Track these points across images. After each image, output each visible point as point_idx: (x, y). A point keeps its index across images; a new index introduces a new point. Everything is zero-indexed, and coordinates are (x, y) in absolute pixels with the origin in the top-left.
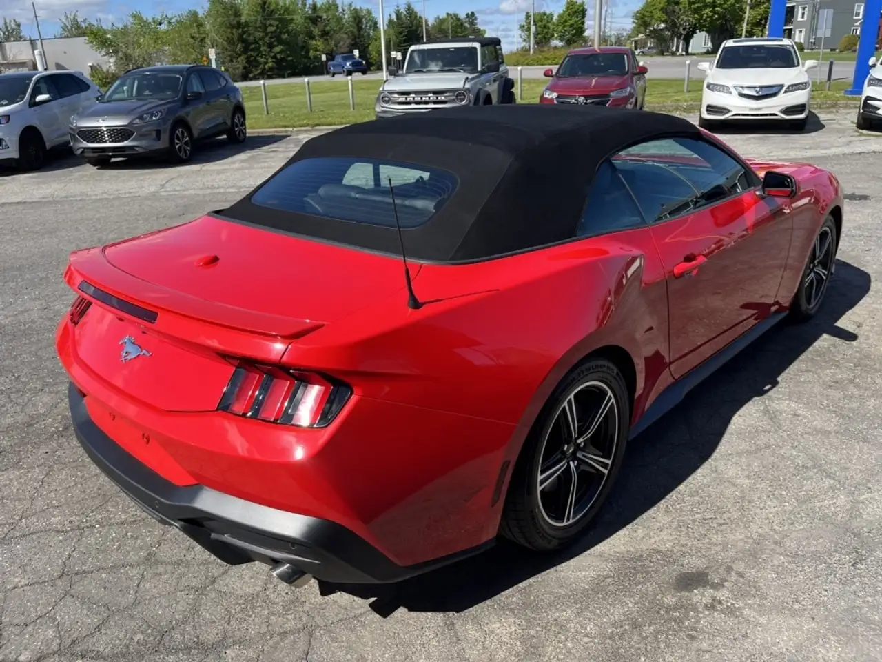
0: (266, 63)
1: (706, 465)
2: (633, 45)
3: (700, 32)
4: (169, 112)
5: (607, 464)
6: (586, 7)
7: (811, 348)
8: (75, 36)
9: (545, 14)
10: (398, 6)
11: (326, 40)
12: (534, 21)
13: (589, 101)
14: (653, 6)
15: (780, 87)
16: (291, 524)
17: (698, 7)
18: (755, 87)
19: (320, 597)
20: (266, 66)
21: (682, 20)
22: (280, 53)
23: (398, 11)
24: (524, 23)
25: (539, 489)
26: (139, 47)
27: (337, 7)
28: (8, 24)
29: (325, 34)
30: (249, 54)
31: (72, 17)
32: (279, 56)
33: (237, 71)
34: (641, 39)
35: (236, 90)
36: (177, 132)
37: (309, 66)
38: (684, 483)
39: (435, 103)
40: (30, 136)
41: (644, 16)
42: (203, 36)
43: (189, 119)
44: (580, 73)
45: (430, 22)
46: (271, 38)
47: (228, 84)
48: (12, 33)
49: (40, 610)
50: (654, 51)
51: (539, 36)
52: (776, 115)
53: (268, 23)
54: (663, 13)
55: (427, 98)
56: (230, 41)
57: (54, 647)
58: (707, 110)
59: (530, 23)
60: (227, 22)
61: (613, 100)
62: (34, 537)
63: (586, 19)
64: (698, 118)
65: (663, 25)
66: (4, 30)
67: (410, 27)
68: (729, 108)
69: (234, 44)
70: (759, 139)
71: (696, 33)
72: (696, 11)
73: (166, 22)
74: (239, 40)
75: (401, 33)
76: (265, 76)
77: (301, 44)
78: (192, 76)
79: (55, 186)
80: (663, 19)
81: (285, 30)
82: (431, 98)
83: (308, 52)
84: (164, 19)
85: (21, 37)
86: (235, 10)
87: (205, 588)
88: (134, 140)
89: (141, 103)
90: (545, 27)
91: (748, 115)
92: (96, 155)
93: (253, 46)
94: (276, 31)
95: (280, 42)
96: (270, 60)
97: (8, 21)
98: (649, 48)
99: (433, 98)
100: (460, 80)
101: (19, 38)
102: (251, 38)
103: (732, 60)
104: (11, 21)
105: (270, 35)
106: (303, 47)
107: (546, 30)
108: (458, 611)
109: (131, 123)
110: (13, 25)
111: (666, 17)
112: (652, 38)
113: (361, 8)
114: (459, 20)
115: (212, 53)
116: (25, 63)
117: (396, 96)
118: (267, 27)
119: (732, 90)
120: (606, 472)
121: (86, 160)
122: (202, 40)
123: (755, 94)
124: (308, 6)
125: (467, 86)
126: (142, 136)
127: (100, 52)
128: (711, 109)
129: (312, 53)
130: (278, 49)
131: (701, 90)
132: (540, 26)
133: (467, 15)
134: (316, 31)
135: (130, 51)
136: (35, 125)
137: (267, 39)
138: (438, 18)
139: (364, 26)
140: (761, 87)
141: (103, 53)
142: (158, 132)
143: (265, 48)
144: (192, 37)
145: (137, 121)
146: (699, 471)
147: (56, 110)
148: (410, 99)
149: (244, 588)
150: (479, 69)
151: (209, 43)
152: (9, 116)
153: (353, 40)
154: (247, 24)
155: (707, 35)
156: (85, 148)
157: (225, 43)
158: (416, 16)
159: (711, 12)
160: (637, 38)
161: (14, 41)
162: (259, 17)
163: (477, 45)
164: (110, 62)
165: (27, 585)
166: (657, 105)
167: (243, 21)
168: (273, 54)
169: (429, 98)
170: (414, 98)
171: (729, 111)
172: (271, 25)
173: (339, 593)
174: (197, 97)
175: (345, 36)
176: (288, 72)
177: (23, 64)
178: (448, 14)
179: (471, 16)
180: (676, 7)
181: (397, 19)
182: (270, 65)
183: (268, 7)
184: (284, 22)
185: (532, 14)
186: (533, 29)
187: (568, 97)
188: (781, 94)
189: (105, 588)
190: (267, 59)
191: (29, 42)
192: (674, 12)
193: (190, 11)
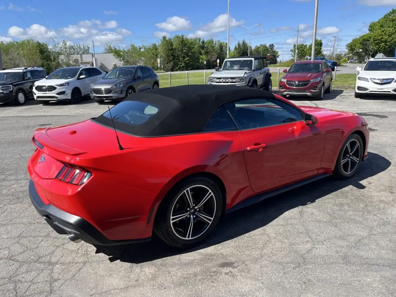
0: (181, 64)
1: (262, 228)
2: (347, 58)
3: (380, 53)
4: (127, 83)
5: (211, 220)
6: (322, 42)
7: (340, 190)
8: (110, 53)
9: (303, 45)
10: (239, 42)
11: (207, 55)
12: (297, 48)
13: (300, 83)
14: (356, 41)
15: (392, 80)
16: (73, 219)
17: (378, 42)
18: (380, 79)
19: (95, 254)
20: (181, 66)
21: (370, 48)
22: (187, 60)
23: (239, 43)
24: (293, 49)
25: (171, 222)
26: (132, 58)
27: (213, 42)
28: (85, 48)
29: (207, 53)
30: (175, 61)
31: (109, 45)
32: (187, 62)
33: (169, 67)
34: (351, 56)
35: (157, 75)
36: (129, 91)
37: (199, 66)
38: (248, 233)
39: (231, 82)
40: (76, 91)
41: (351, 46)
42: (157, 53)
43: (135, 86)
44: (301, 71)
45: (253, 48)
46: (184, 54)
47: (153, 73)
48: (86, 51)
49: (7, 246)
50: (357, 61)
51: (300, 54)
52: (391, 92)
53: (184, 48)
54: (361, 45)
55: (228, 81)
56: (168, 56)
57: (6, 256)
58: (358, 89)
59: (295, 49)
60: (167, 48)
61: (312, 83)
62: (15, 224)
63: (322, 47)
64: (354, 92)
65: (361, 50)
66: (83, 49)
67: (244, 50)
68: (368, 88)
69: (169, 57)
70: (382, 102)
71: (378, 54)
72: (376, 44)
73: (144, 48)
74: (171, 55)
75: (239, 53)
76: (181, 70)
77: (197, 57)
78: (139, 70)
79: (81, 110)
80: (361, 47)
81: (190, 51)
82: (230, 81)
83: (199, 60)
84: (143, 47)
85: (89, 53)
86: (171, 44)
87: (60, 246)
88: (112, 94)
89: (118, 80)
90: (303, 50)
91: (377, 91)
92: (98, 99)
93: (177, 58)
94: (186, 52)
95: (188, 56)
96: (183, 63)
97: (85, 46)
98: (355, 60)
99: (231, 80)
100: (242, 73)
101: (88, 53)
102: (176, 55)
103: (372, 67)
104: (86, 46)
105: (184, 53)
106: (197, 58)
107: (304, 52)
108: (137, 263)
109: (112, 87)
110: (87, 48)
111: (362, 47)
112: (356, 55)
113: (223, 42)
114: (266, 47)
115: (159, 60)
116: (89, 63)
117: (215, 79)
118: (183, 50)
119: (369, 80)
120: (210, 223)
121: (95, 101)
122: (157, 55)
123: (380, 82)
124: (201, 41)
125: (245, 76)
126: (115, 92)
127: (117, 59)
128: (359, 88)
129: (200, 61)
130: (186, 59)
131: (356, 80)
132: (300, 50)
133: (270, 45)
134: (203, 52)
135: (129, 59)
136: (78, 87)
137: (182, 55)
138: (257, 46)
139: (224, 50)
140: (383, 79)
141: (119, 60)
142: (122, 91)
143: (181, 59)
144: (153, 54)
145: (114, 86)
146: (258, 230)
147: (88, 82)
148: (221, 80)
149: (72, 248)
150: (253, 69)
151: (159, 56)
152: (69, 83)
153: (218, 55)
154: (175, 49)
155: (383, 54)
156: (95, 96)
157: (166, 56)
158: (247, 46)
159: (384, 44)
160: (349, 56)
161: (86, 54)
162: (180, 46)
163: (253, 59)
164: (121, 63)
165: (6, 238)
166: (340, 86)
167: (174, 48)
168: (184, 61)
169: (229, 80)
170: (223, 80)
171: (368, 89)
172: (185, 49)
173: (101, 253)
174: (139, 78)
175: (215, 54)
176: (190, 68)
177: (88, 63)
178: (261, 45)
179: (272, 46)
180: (368, 42)
181: (238, 47)
182: (183, 65)
183: (185, 42)
184: (190, 49)
185: (296, 45)
186: (297, 51)
187: (292, 81)
188: (393, 83)
189: (29, 242)
190: (182, 63)
191: (91, 55)
192: (366, 44)
193: (153, 44)
